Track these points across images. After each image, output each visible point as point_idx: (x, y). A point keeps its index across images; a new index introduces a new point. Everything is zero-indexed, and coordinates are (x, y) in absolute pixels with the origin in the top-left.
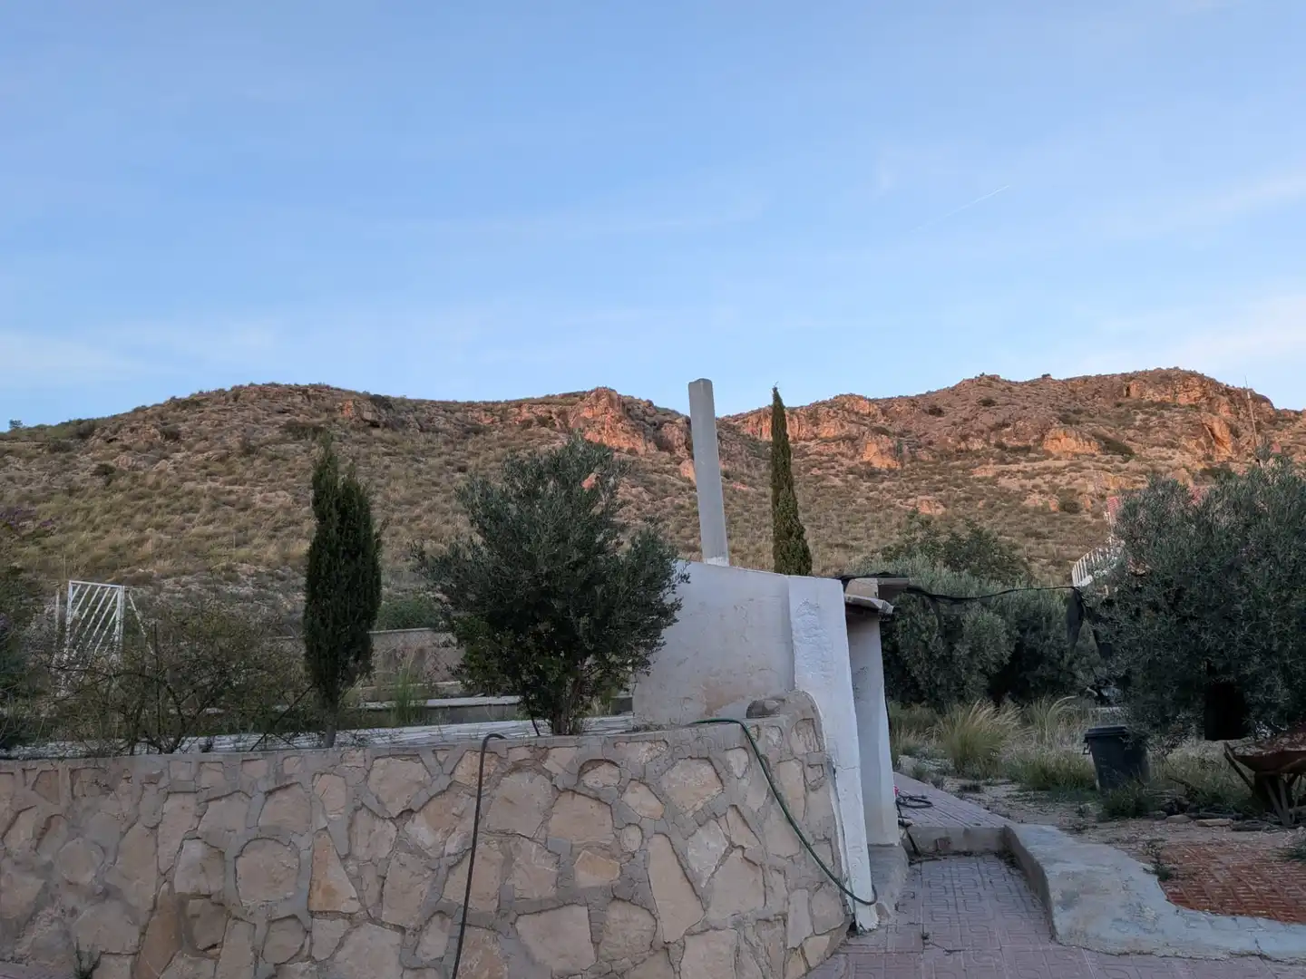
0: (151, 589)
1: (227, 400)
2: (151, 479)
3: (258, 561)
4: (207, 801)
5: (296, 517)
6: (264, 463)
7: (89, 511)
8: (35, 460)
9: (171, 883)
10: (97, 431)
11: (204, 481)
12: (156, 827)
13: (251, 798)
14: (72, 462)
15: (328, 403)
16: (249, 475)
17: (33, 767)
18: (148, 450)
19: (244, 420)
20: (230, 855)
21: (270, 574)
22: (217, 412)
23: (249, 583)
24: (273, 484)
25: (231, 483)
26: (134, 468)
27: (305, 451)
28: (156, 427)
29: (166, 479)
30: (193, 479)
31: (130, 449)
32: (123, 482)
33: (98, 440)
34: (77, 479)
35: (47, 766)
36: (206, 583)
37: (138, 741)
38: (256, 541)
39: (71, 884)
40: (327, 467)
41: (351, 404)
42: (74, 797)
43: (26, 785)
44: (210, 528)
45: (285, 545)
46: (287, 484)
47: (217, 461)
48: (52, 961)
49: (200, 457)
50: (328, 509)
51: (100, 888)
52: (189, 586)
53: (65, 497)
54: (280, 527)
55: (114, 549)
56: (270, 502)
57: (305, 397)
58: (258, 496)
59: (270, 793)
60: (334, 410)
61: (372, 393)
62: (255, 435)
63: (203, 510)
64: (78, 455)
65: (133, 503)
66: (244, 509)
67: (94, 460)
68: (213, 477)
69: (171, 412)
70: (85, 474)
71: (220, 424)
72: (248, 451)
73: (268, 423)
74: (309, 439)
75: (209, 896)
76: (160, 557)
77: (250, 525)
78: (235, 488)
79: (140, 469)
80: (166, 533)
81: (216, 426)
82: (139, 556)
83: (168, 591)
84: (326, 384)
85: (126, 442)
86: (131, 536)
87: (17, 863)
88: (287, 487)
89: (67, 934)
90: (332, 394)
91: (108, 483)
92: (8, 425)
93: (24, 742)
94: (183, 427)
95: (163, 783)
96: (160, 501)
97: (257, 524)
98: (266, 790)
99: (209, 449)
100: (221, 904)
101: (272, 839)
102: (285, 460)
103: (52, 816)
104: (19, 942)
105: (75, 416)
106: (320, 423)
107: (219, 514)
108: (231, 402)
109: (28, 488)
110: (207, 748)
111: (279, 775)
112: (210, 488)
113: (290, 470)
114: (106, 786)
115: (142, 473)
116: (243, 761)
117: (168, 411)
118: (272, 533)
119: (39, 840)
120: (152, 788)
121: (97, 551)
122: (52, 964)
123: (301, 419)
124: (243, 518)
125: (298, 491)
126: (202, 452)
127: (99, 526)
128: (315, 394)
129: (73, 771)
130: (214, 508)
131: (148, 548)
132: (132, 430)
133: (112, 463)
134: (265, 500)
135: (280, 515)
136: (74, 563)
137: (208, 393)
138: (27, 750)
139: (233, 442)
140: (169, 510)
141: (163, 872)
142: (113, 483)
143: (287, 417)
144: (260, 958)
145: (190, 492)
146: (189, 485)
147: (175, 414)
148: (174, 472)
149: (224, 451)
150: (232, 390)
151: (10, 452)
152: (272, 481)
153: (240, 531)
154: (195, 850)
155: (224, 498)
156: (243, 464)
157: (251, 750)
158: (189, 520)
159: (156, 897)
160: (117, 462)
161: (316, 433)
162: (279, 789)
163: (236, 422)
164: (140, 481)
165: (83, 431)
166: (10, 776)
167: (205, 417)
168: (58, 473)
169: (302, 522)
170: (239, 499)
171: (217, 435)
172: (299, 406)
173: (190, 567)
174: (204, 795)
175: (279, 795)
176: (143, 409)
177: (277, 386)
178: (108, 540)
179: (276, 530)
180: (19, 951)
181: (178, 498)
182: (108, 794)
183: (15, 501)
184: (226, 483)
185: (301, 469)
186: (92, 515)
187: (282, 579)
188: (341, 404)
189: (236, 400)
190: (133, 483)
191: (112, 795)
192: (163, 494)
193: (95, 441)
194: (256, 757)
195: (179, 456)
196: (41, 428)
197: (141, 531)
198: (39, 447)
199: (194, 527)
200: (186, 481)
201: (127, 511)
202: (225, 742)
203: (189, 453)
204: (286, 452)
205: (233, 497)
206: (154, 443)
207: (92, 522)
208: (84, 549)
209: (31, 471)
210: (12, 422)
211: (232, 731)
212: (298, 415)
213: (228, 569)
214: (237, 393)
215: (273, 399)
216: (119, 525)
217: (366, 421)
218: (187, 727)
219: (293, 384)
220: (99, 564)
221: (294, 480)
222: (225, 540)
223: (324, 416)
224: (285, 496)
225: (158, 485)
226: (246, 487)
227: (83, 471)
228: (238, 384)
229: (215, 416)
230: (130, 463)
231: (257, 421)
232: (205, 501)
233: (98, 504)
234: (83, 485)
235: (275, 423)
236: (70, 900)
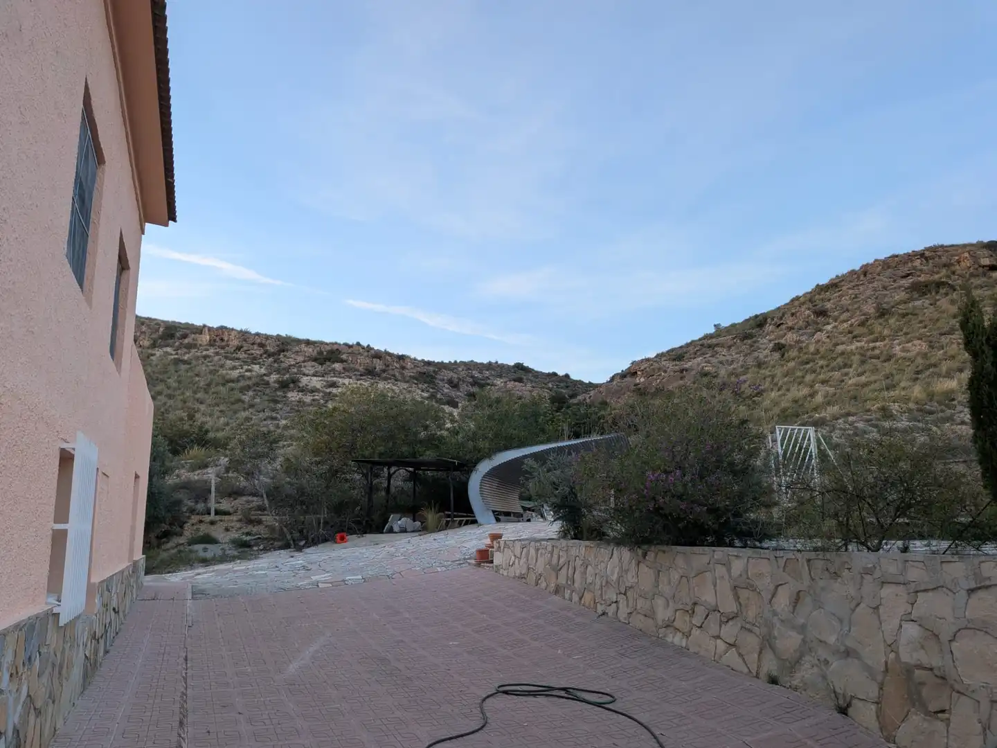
0: (828, 428)
1: (858, 278)
2: (812, 348)
3: (907, 400)
4: (917, 592)
5: (933, 360)
6: (898, 320)
7: (773, 377)
8: (733, 348)
9: (897, 653)
10: (769, 320)
11: (851, 343)
12: (877, 608)
13: (955, 593)
14: (756, 345)
15: (944, 259)
16: (886, 332)
17: (781, 555)
18: (806, 327)
19: (875, 290)
20: (945, 637)
21: (920, 410)
22: (852, 288)
23: (903, 418)
24: (909, 336)
25: (875, 340)
26: (798, 342)
27: (931, 305)
28: (809, 309)
29: (822, 346)
30: (843, 344)
31: (793, 329)
32: (793, 353)
33: (771, 327)
34: (761, 356)
35: (790, 555)
36: (868, 421)
37: (851, 541)
38: (903, 384)
39: (821, 641)
40: (971, 311)
41: (966, 255)
42: (813, 580)
43: (778, 567)
44: (863, 379)
45: (929, 384)
46: (921, 334)
47: (859, 326)
48: (817, 694)
49: (845, 325)
50: (980, 348)
51: (842, 649)
52: (856, 425)
53: (756, 370)
54: (922, 370)
55: (796, 401)
56: (908, 351)
57: (923, 259)
58: (898, 348)
59: (971, 591)
60: (952, 265)
61: (986, 241)
62: (886, 300)
63: (854, 366)
64: (759, 339)
65: (802, 367)
66: (888, 360)
67: (770, 341)
68: (858, 339)
69: (817, 297)
70: (766, 351)
71: (856, 297)
72: (883, 313)
73: (895, 288)
74: (933, 294)
75: (931, 669)
76: (829, 403)
77: (894, 372)
78: (878, 344)
79: (802, 342)
80: (831, 386)
81: (854, 298)
82: (813, 405)
83: (841, 429)
84: (940, 244)
85: (790, 324)
86: (805, 391)
87: (782, 621)
88: (920, 337)
89: (824, 677)
90: (947, 251)
91: (783, 355)
92: (713, 327)
93: (770, 538)
94: (829, 305)
95: (877, 574)
96: (821, 362)
97: (901, 371)
98: (967, 588)
99: (851, 317)
100: (943, 678)
101: (982, 631)
102: (916, 315)
103: (799, 591)
104: (793, 676)
105: (752, 314)
106: (941, 278)
107: (867, 367)
108: (862, 278)
109: (732, 366)
110: (905, 550)
111: (977, 575)
112: (857, 348)
113: (921, 322)
114: (835, 573)
115: (804, 345)
116: (942, 562)
117: (815, 295)
118: (914, 376)
119: (794, 607)
120: (868, 577)
121: (783, 405)
122: (818, 697)
123: (922, 279)
124: (888, 367)
125: (930, 338)
126: (846, 321)
127: (782, 386)
128: (929, 255)
129: (809, 561)
130: (863, 362)
131: (819, 398)
132: (793, 315)
133: (783, 341)
134: (904, 350)
135: (919, 360)
136: (771, 413)
137: (843, 276)
138: (774, 543)
139: (870, 308)
140: (830, 368)
141: (889, 643)
142: (786, 355)
143: (910, 280)
144: (988, 731)
145: (843, 353)
146: (840, 348)
147: (821, 297)
148: (828, 340)
149: (863, 317)
150: (861, 268)
151: (717, 345)
152: (906, 334)
153: (888, 378)
154: (912, 631)
155: (869, 353)
156: (880, 324)
157: (944, 554)
158: (846, 374)
159: (886, 663)
160: (786, 339)
161: (939, 287)
162: (980, 588)
163: (869, 292)
164: (805, 351)
165: (760, 322)
166: (766, 560)
167: (844, 293)
168: (749, 354)
169: (940, 363)
170: (882, 353)
171: (856, 306)
172: (919, 268)
173: (853, 410)
174: (912, 587)
175: (981, 594)
176: (797, 298)
177: (897, 256)
178: (790, 396)
179: (918, 373)
180: (795, 683)
181: (835, 359)
182: (836, 579)
183: (726, 376)
184: (868, 342)
185: (930, 320)
186: (776, 380)
187: (931, 413)
188: (957, 258)
189: (865, 275)
190: (800, 353)
191: (839, 580)
192: (822, 357)
193: (769, 328)
194: (953, 560)
195: (829, 327)
196: (733, 325)
197: (812, 387)
198: (734, 338)
199: (850, 379)
200: (838, 345)
201: (799, 374)
202: (918, 546)
203: (836, 324)
204: (914, 307)
205: (877, 352)
206: (810, 321)
207: (776, 384)
208: (776, 403)
209: (732, 356)
210: (715, 326)
211: (921, 537)
212: (920, 276)
213: (883, 409)
214: (865, 271)
215: (896, 267)
216: (796, 385)
217: (984, 267)
218: (885, 533)
219: (910, 252)
220: (787, 413)
221: (926, 330)
222: (877, 386)
223: (944, 272)
224: (920, 345)
225: (817, 352)
226: (886, 341)
227: (764, 350)
228: (865, 263)
229: (851, 292)
230: (795, 339)
231: (885, 288)
232: (856, 359)
233: (779, 372)
234: (766, 359)
235: (900, 287)
236: (823, 653)
